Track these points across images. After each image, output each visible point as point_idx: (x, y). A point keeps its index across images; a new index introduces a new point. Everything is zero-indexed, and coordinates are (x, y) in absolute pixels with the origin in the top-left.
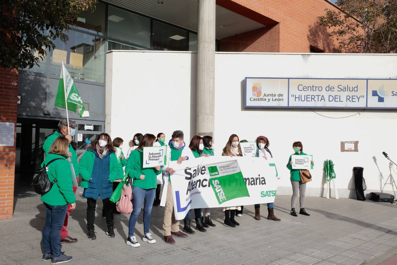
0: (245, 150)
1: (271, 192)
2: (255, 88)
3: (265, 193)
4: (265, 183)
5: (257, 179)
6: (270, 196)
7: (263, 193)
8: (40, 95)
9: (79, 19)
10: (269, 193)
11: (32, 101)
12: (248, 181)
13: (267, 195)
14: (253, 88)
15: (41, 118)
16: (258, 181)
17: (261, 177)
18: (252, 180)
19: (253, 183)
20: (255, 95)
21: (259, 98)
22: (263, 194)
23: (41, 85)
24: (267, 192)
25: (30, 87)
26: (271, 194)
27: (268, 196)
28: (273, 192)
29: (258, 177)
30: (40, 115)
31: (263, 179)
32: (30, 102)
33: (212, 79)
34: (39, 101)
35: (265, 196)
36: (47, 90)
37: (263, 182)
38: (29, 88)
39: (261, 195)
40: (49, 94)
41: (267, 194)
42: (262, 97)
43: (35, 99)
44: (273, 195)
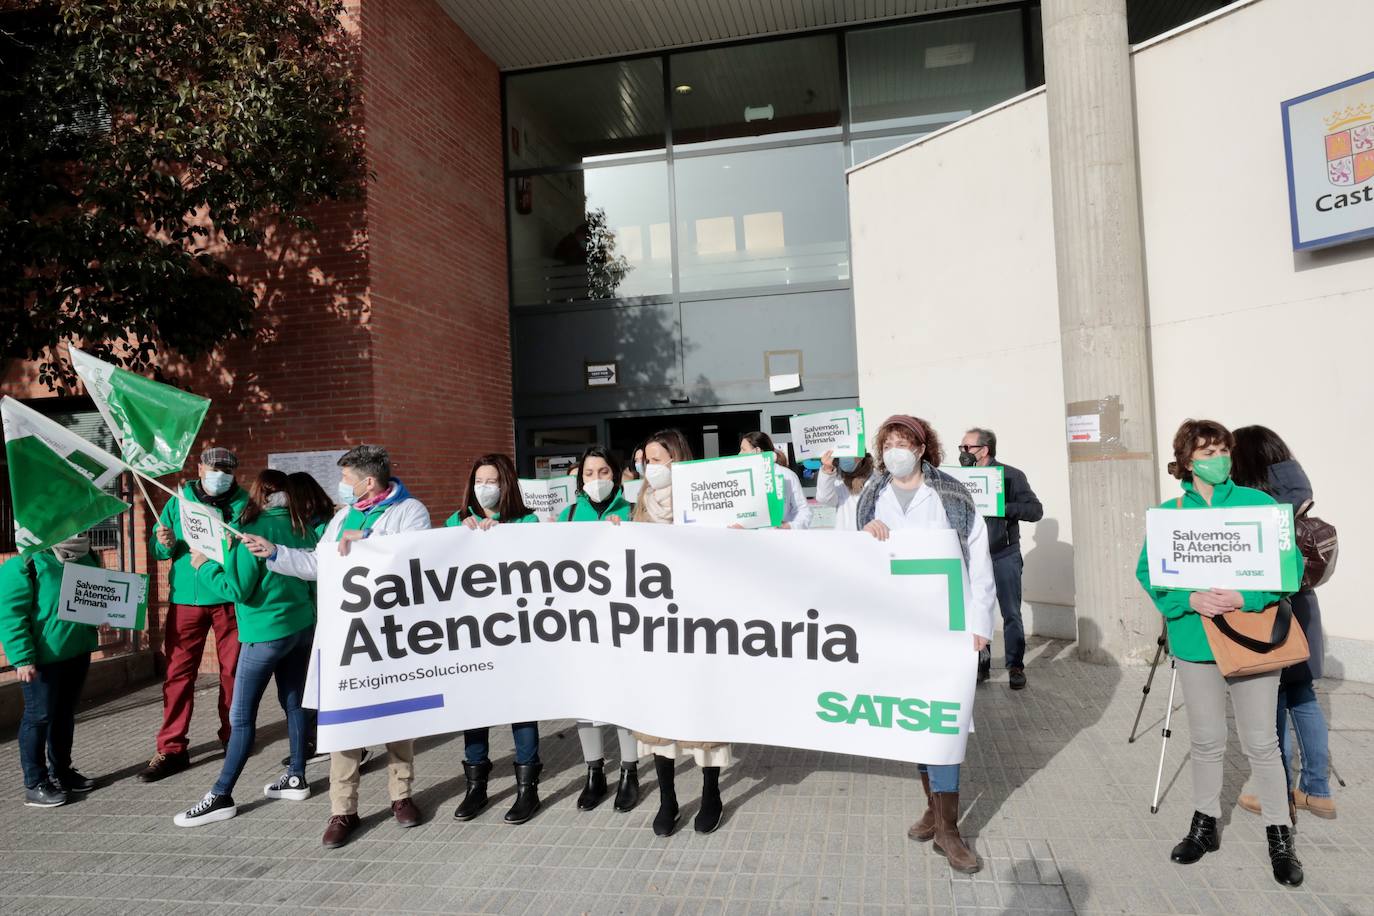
1: (895, 708)
3: (849, 705)
4: (852, 656)
6: (887, 723)
7: (832, 700)
8: (659, 350)
9: (752, 114)
10: (878, 707)
11: (642, 371)
12: (723, 635)
13: (862, 716)
15: (666, 413)
19: (759, 645)
20: (1344, 175)
22: (841, 710)
24: (862, 699)
25: (633, 335)
26: (897, 715)
27: (874, 722)
28: (915, 707)
30: (661, 404)
31: (840, 636)
32: (635, 373)
33: (1097, 168)
34: (657, 369)
35: (850, 717)
36: (676, 336)
38: (631, 340)
39: (822, 710)
40: (681, 344)
41: (862, 710)
43: (648, 365)
44: (914, 722)
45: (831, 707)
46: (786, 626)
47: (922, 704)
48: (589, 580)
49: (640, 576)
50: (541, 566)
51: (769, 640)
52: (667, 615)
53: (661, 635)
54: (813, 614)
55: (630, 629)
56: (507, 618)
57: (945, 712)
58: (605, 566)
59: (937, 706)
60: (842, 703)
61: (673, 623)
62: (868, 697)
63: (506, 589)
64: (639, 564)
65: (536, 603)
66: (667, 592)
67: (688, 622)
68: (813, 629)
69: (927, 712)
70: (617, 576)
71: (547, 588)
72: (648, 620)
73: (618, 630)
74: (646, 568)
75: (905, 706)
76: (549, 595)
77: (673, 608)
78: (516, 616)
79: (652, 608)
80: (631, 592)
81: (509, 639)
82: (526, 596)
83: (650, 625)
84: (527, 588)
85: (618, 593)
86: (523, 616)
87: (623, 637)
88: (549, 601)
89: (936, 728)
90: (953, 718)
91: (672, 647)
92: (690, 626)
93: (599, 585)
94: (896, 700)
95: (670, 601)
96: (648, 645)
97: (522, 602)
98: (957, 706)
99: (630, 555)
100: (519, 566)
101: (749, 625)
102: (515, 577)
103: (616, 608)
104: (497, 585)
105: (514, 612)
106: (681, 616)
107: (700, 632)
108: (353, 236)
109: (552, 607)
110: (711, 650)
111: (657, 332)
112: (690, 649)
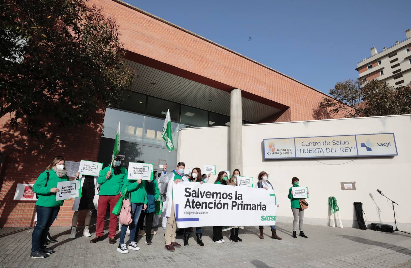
0: (241, 182)
1: (270, 217)
2: (270, 146)
3: (265, 217)
4: (265, 209)
5: (258, 206)
6: (269, 220)
7: (263, 217)
10: (268, 217)
12: (249, 206)
13: (266, 219)
14: (269, 145)
16: (259, 207)
17: (262, 204)
18: (254, 206)
19: (254, 208)
20: (271, 150)
21: (274, 152)
23: (135, 148)
24: (267, 216)
25: (129, 149)
26: (270, 218)
27: (268, 220)
28: (272, 217)
29: (259, 203)
31: (264, 206)
32: (128, 157)
35: (265, 219)
37: (264, 208)
39: (261, 219)
40: (140, 153)
42: (276, 151)
43: (131, 156)
44: (272, 219)
45: (263, 218)
46: (257, 205)
47: (273, 216)
48: (228, 197)
49: (238, 196)
50: (220, 193)
51: (255, 208)
52: (241, 203)
53: (240, 206)
54: (261, 203)
55: (235, 206)
56: (212, 203)
58: (232, 194)
61: (242, 204)
63: (213, 198)
64: (237, 194)
65: (218, 201)
66: (241, 199)
67: (244, 204)
68: (261, 205)
69: (274, 217)
70: (234, 196)
71: (220, 198)
72: (238, 204)
73: (233, 206)
74: (239, 195)
75: (271, 217)
77: (242, 202)
78: (214, 203)
79: (239, 202)
80: (236, 199)
81: (212, 208)
82: (216, 199)
83: (239, 205)
84: (217, 198)
85: (234, 199)
86: (215, 203)
87: (234, 207)
88: (220, 201)
91: (242, 209)
92: (244, 205)
93: (230, 198)
94: (270, 216)
95: (242, 201)
96: (238, 209)
97: (215, 200)
99: (236, 192)
100: (216, 193)
101: (253, 205)
102: (215, 195)
103: (233, 202)
104: (211, 196)
105: (214, 202)
106: (243, 203)
107: (246, 206)
108: (99, 110)
109: (220, 202)
110: (247, 209)
111: (135, 149)
112: (244, 209)
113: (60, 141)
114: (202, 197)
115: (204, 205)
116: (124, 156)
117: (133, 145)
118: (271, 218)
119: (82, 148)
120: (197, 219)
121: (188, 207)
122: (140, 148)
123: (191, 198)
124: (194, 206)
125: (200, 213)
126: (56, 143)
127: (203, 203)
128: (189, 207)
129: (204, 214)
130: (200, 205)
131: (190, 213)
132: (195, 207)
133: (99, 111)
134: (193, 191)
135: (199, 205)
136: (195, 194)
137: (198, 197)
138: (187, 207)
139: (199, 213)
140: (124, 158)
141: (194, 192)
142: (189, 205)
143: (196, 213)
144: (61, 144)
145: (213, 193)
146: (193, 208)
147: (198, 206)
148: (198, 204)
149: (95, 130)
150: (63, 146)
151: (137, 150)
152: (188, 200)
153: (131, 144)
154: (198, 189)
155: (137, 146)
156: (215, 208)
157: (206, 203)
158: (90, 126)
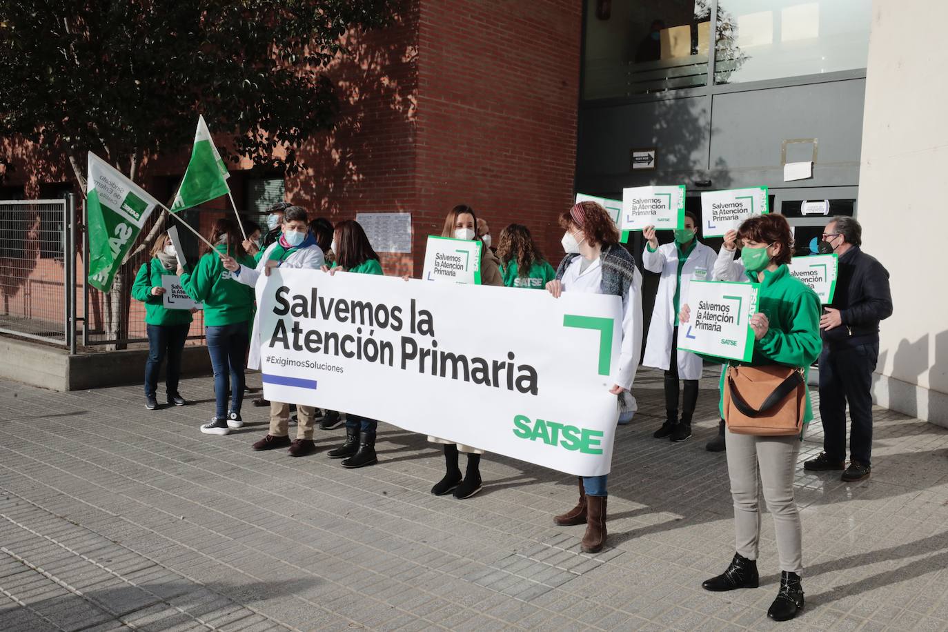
0: (437, 264)
1: (560, 431)
3: (532, 426)
4: (534, 390)
5: (497, 367)
6: (555, 443)
7: (522, 421)
8: (687, 135)
10: (549, 429)
12: (460, 365)
13: (539, 435)
16: (503, 374)
17: (517, 362)
18: (479, 365)
23: (688, 113)
24: (540, 423)
25: (666, 121)
26: (561, 437)
27: (546, 441)
28: (571, 432)
29: (503, 358)
31: (526, 373)
32: (666, 155)
34: (684, 152)
35: (532, 435)
37: (526, 382)
38: (665, 126)
39: (516, 428)
40: (705, 130)
41: (540, 431)
43: (677, 147)
44: (571, 443)
45: (523, 428)
46: (495, 363)
47: (577, 431)
48: (391, 320)
49: (418, 318)
50: (369, 306)
51: (484, 373)
52: (432, 348)
53: (428, 360)
54: (511, 356)
55: (412, 356)
56: (352, 339)
57: (591, 437)
58: (400, 310)
59: (586, 433)
60: (528, 424)
61: (435, 353)
62: (543, 421)
64: (417, 311)
65: (366, 332)
66: (431, 331)
67: (442, 353)
68: (511, 366)
69: (579, 436)
70: (406, 317)
71: (371, 324)
72: (422, 350)
73: (405, 356)
74: (420, 313)
75: (566, 430)
76: (372, 328)
77: (435, 344)
78: (356, 339)
79: (424, 342)
80: (413, 331)
81: (352, 354)
82: (362, 326)
83: (424, 354)
84: (362, 322)
85: (406, 331)
86: (359, 339)
87: (407, 362)
88: (372, 333)
89: (585, 450)
90: (598, 443)
91: (434, 372)
92: (445, 357)
93: (396, 324)
94: (560, 426)
95: (433, 338)
96: (422, 370)
97: (359, 331)
98: (600, 434)
99: (413, 302)
100: (359, 304)
101: (474, 361)
102: (358, 312)
103: (405, 340)
104: (350, 315)
105: (355, 336)
106: (439, 349)
107: (449, 363)
108: (408, 51)
109: (373, 337)
110: (455, 376)
111: (686, 117)
112: (443, 374)
113: (353, 165)
114: (326, 316)
115: (332, 341)
116: (652, 154)
117: (681, 102)
118: (566, 434)
119: (387, 175)
120: (311, 384)
121: (279, 345)
122: (704, 111)
123: (289, 320)
124: (301, 342)
125: (321, 367)
126: (349, 173)
127: (328, 337)
128: (282, 343)
129: (333, 373)
130: (319, 341)
131: (285, 363)
132: (304, 347)
133: (407, 55)
134: (295, 298)
135: (314, 341)
136: (304, 305)
137: (314, 316)
138: (277, 343)
139: (315, 366)
140: (653, 163)
141: (300, 301)
142: (285, 340)
143: (308, 365)
144: (355, 174)
145: (354, 305)
146: (297, 347)
147: (313, 345)
148: (314, 337)
149: (405, 116)
150: (358, 176)
151: (696, 120)
152: (281, 324)
153: (673, 101)
154: (314, 291)
155: (693, 104)
156: (359, 357)
157: (335, 336)
158: (395, 108)
